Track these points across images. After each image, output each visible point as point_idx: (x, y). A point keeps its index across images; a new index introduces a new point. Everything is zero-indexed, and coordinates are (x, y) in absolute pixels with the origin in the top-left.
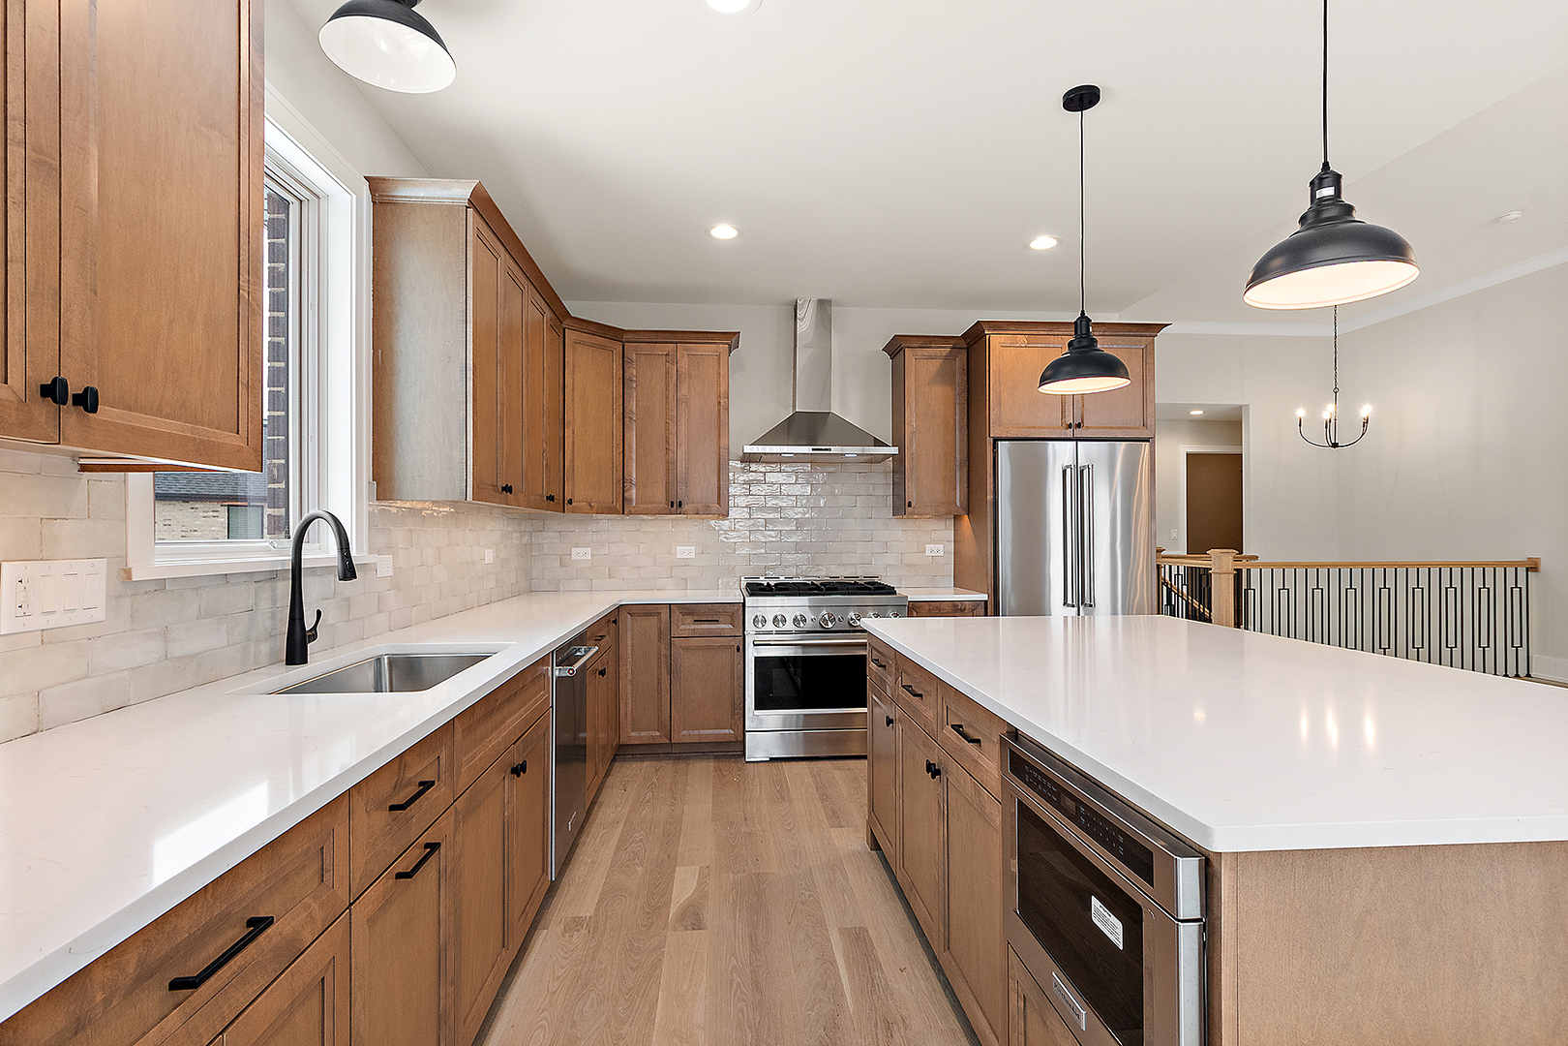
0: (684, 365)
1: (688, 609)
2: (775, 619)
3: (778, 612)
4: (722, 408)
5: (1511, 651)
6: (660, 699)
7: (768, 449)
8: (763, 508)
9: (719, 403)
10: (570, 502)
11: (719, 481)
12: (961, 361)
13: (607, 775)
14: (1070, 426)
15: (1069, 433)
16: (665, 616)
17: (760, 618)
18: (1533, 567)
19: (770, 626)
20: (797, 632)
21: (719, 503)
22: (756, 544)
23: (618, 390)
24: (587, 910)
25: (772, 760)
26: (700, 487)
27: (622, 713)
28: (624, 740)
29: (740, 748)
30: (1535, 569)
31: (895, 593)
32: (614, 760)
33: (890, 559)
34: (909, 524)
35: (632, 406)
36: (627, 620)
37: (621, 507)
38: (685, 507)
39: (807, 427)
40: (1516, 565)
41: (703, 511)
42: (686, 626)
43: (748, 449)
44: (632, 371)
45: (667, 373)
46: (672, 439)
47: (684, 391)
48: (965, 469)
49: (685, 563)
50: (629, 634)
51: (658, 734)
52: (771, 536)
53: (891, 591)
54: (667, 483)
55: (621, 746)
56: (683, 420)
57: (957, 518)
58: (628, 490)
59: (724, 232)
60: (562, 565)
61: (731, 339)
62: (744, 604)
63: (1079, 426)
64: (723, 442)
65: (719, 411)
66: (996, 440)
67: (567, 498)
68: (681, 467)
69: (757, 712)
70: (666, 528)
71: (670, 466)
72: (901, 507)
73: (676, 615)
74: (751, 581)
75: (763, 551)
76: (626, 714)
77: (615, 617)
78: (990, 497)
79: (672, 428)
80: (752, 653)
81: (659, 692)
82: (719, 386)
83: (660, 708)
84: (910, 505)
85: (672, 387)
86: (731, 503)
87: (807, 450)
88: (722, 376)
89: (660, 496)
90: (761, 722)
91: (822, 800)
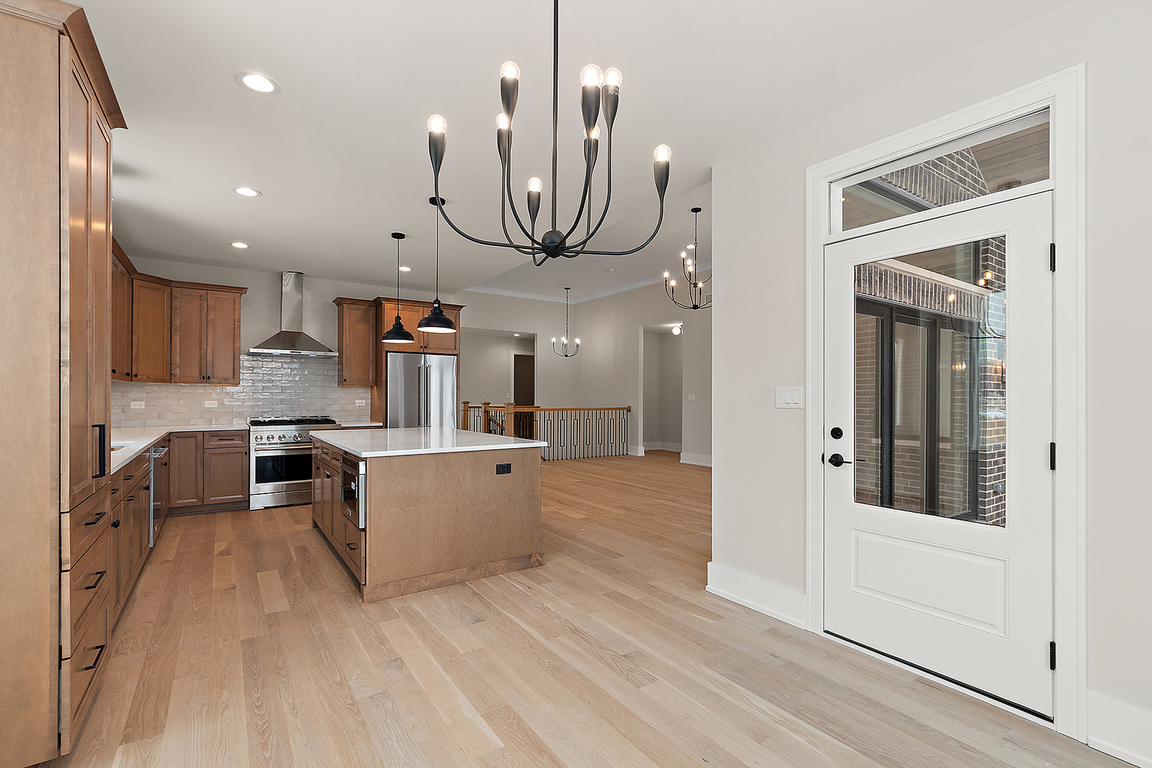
0: (211, 302)
1: (214, 434)
2: (268, 437)
3: (269, 434)
4: (236, 326)
5: (621, 444)
6: (197, 482)
7: (265, 351)
8: (261, 381)
9: (234, 324)
10: (136, 376)
11: (234, 366)
12: (372, 312)
13: (164, 523)
14: (422, 347)
15: (421, 350)
16: (200, 437)
17: (259, 437)
18: (629, 410)
19: (265, 441)
20: (280, 443)
21: (234, 378)
22: (258, 400)
23: (167, 314)
24: (171, 557)
25: (265, 508)
26: (223, 368)
27: (172, 491)
28: (173, 505)
29: (246, 504)
30: (630, 411)
31: (335, 423)
32: (166, 517)
33: (336, 407)
34: (349, 391)
35: (177, 322)
36: (175, 440)
37: (168, 378)
38: (211, 380)
39: (289, 340)
40: (623, 409)
41: (225, 381)
42: (215, 442)
43: (251, 350)
44: (176, 303)
45: (201, 306)
46: (204, 342)
47: (211, 317)
48: (374, 364)
49: (211, 410)
50: (176, 449)
51: (195, 500)
52: (267, 395)
53: (334, 422)
54: (200, 367)
55: (170, 509)
56: (210, 333)
57: (372, 387)
58: (174, 369)
59: (239, 245)
60: (123, 412)
61: (242, 290)
62: (249, 430)
63: (426, 347)
64: (237, 345)
65: (234, 328)
66: (387, 352)
67: (134, 373)
68: (210, 358)
69: (256, 485)
70: (200, 390)
71: (202, 358)
72: (342, 382)
73: (207, 437)
74: (252, 419)
75: (261, 403)
76: (174, 491)
77: (167, 440)
78: (384, 378)
79: (204, 336)
80: (253, 456)
81: (196, 478)
82: (234, 315)
83: (196, 487)
84: (345, 380)
85: (204, 314)
86: (241, 378)
87: (288, 352)
88: (236, 308)
89: (196, 373)
90: (259, 489)
91: (292, 517)
